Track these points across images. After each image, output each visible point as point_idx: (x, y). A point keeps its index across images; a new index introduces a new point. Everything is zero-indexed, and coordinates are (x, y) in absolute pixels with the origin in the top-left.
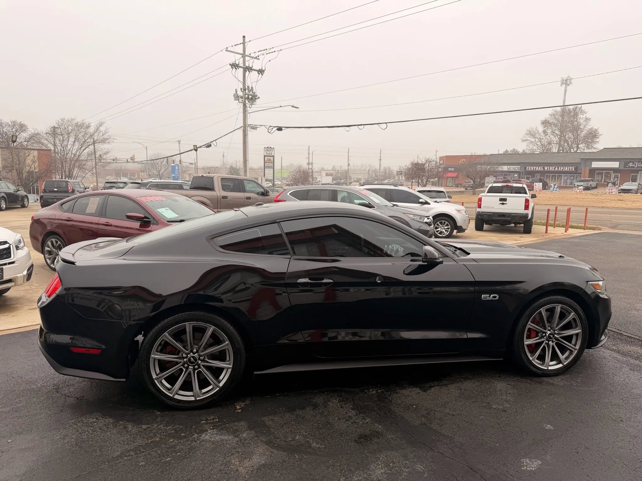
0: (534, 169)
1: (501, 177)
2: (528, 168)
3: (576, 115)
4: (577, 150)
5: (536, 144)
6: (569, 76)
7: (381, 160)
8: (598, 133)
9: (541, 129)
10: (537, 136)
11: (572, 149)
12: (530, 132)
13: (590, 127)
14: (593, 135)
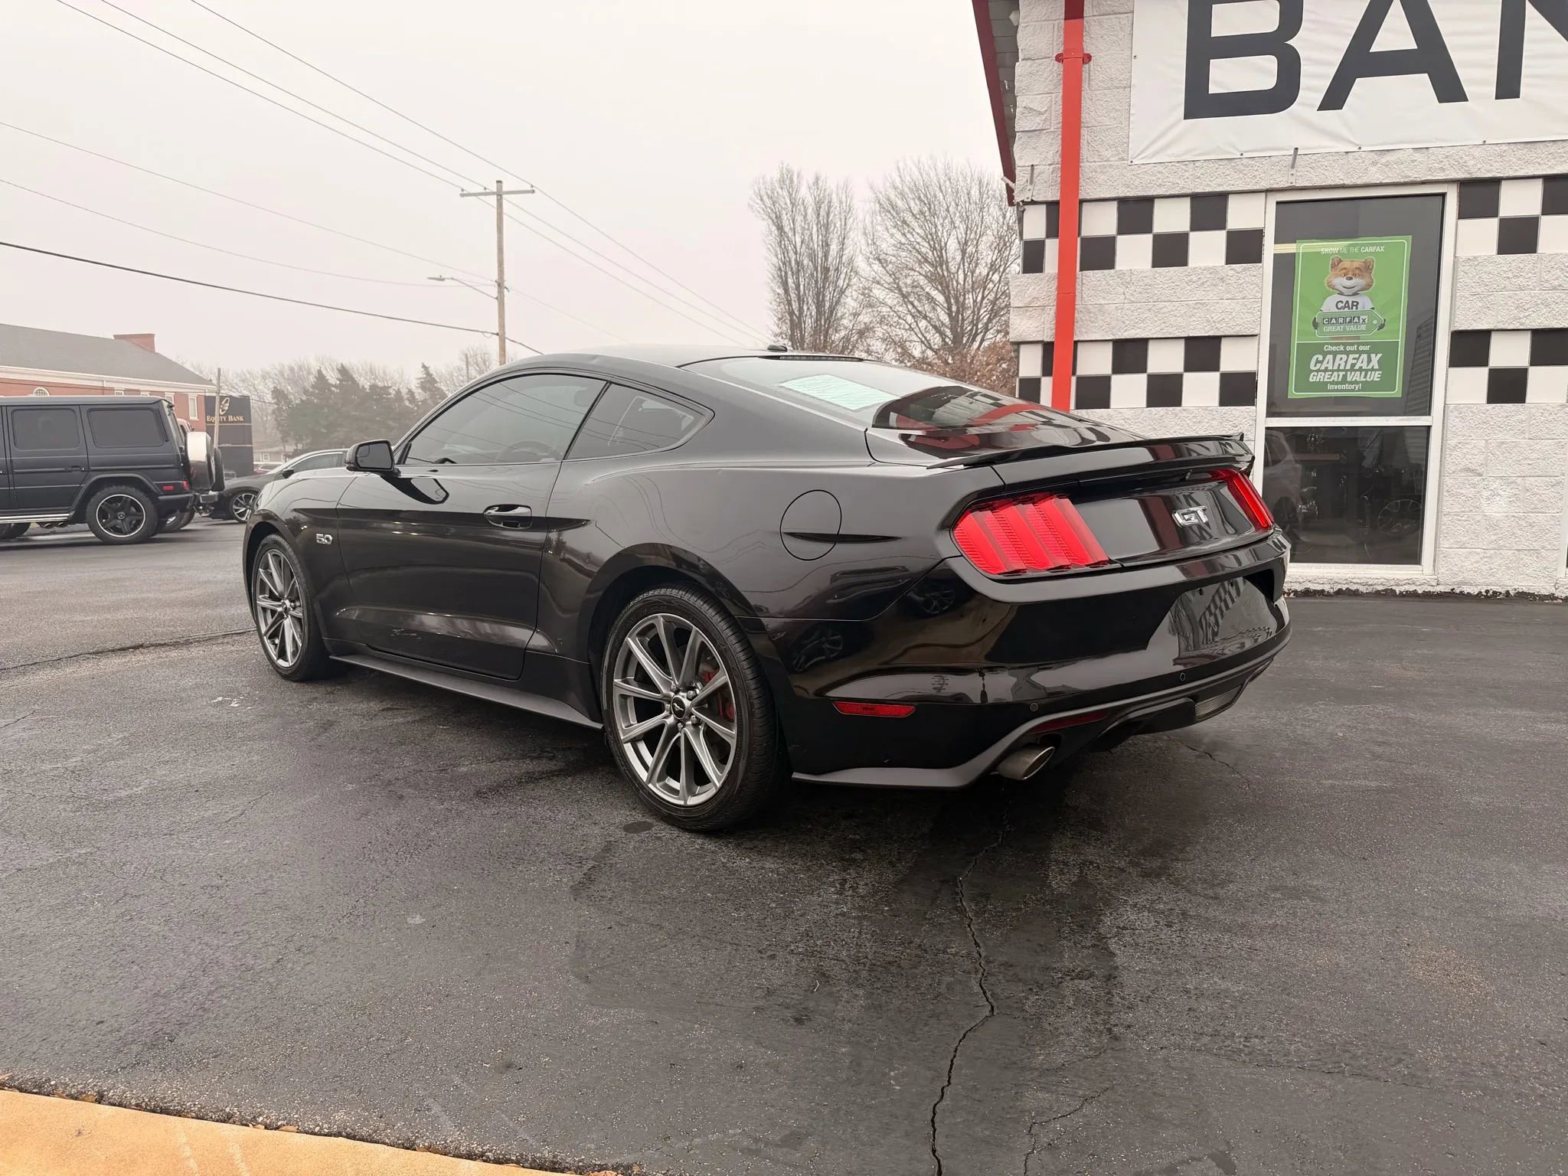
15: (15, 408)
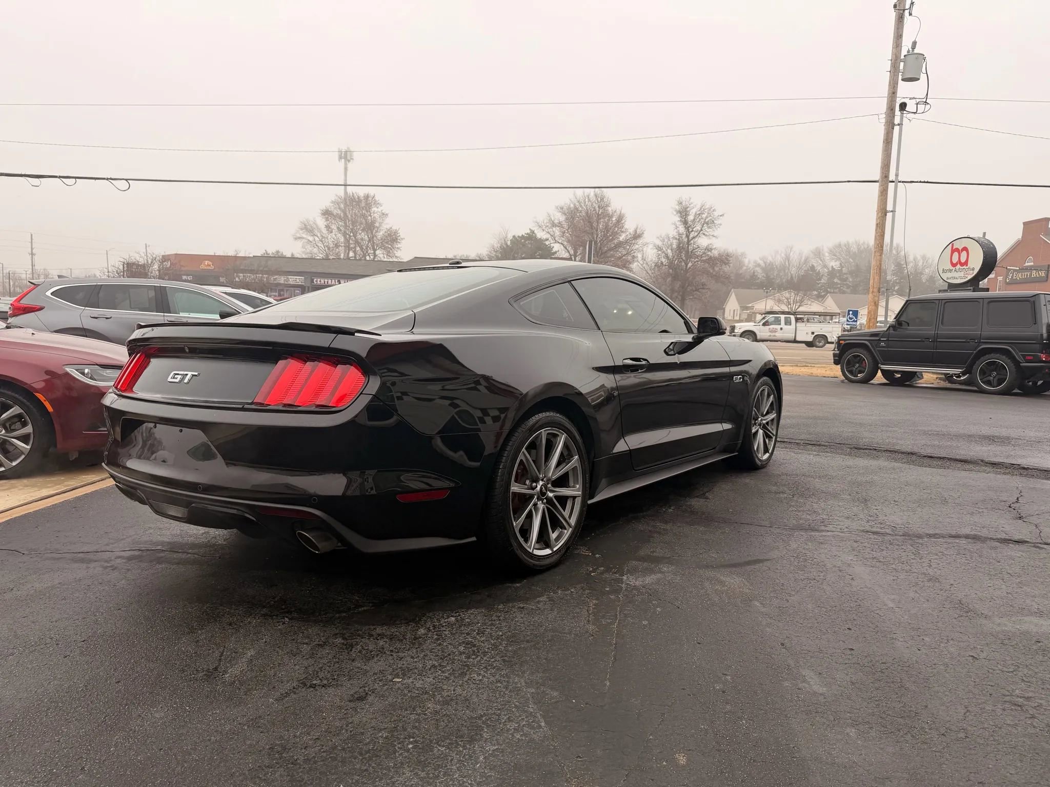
0: (325, 282)
1: (274, 294)
2: (317, 281)
3: (368, 207)
4: (374, 258)
5: (317, 245)
6: (348, 148)
7: (34, 255)
8: (400, 236)
9: (321, 223)
10: (316, 232)
11: (368, 256)
12: (305, 225)
13: (388, 227)
14: (392, 239)
15: (946, 301)
